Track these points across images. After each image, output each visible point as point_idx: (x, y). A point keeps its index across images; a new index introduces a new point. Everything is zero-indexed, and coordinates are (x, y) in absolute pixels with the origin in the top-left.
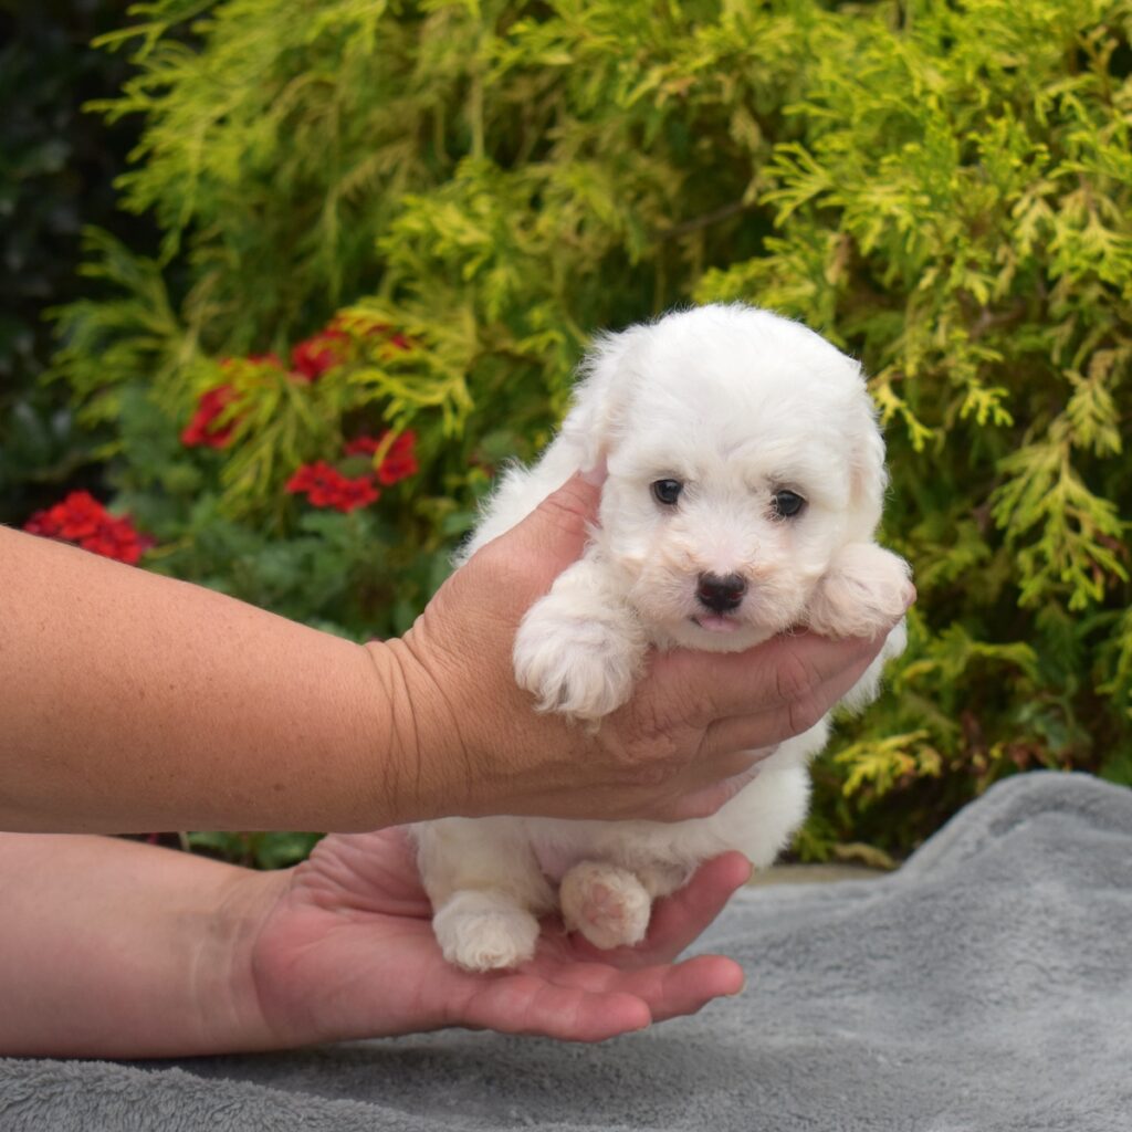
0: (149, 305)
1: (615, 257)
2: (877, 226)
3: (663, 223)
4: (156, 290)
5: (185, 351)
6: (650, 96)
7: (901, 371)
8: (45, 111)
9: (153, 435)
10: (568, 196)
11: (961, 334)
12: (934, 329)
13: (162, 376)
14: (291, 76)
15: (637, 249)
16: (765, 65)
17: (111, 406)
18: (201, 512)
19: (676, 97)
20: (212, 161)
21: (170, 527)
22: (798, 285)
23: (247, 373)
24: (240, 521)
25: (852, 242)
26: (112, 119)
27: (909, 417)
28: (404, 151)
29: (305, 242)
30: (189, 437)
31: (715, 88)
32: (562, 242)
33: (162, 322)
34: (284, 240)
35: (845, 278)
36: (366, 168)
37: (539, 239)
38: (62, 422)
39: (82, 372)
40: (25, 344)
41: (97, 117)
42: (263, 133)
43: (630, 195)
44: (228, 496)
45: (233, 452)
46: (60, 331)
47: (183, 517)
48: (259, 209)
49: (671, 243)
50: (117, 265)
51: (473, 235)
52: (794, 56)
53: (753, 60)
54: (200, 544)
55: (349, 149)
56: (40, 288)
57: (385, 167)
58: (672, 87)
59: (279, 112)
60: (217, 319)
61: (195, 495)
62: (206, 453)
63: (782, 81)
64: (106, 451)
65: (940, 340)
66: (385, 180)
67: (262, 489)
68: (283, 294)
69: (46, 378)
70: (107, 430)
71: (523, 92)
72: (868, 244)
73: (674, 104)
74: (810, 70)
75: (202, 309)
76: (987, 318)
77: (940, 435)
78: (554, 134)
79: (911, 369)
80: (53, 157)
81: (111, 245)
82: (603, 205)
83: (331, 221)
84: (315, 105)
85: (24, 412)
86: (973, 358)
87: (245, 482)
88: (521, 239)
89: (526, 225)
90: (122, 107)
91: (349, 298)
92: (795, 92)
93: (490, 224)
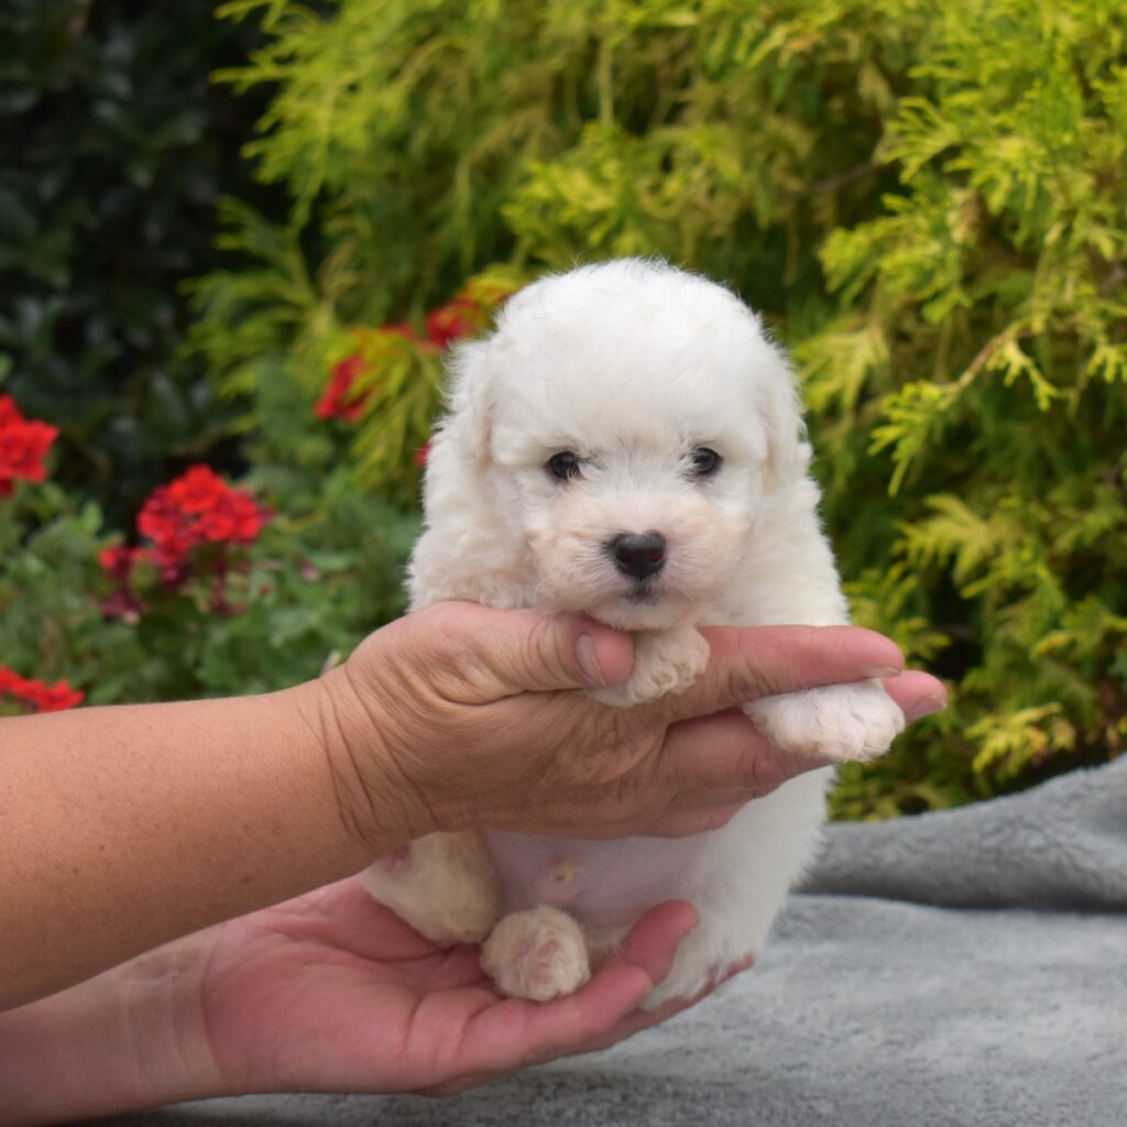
0: (286, 275)
1: (745, 221)
2: (1005, 182)
3: (794, 185)
4: (293, 260)
5: (321, 322)
6: (774, 54)
7: (1027, 329)
8: (182, 81)
9: (289, 407)
10: (696, 159)
11: (1088, 289)
12: (1062, 284)
13: (299, 347)
14: (421, 41)
15: (766, 213)
16: (892, 21)
17: (248, 379)
18: (335, 486)
19: (802, 55)
20: (340, 130)
21: (303, 501)
22: (924, 244)
23: (377, 342)
24: (372, 494)
25: (981, 201)
26: (241, 89)
27: (1035, 375)
28: (537, 116)
29: (435, 210)
30: (321, 410)
31: (842, 45)
32: (692, 206)
33: (299, 292)
34: (418, 206)
35: (972, 238)
36: (497, 133)
37: (667, 203)
38: (201, 394)
39: (219, 344)
40: (164, 316)
41: (226, 88)
42: (393, 99)
43: (760, 157)
44: (361, 469)
45: (366, 422)
46: (198, 304)
47: (316, 490)
48: (393, 177)
49: (803, 205)
50: (254, 236)
51: (601, 200)
52: (920, 11)
53: (879, 17)
54: (334, 518)
55: (481, 116)
56: (179, 259)
57: (517, 132)
58: (797, 45)
59: (408, 79)
60: (353, 288)
61: (328, 468)
62: (342, 425)
63: (911, 37)
64: (243, 424)
65: (1069, 295)
66: (518, 144)
67: (394, 460)
68: (419, 262)
69: (184, 351)
70: (244, 402)
71: (657, 53)
72: (996, 201)
73: (800, 63)
74: (936, 26)
75: (338, 277)
76: (1118, 274)
77: (1072, 395)
78: (685, 96)
79: (1038, 325)
80: (189, 129)
81: (247, 216)
82: (730, 168)
83: (463, 188)
84: (448, 71)
85: (162, 385)
86: (1103, 314)
87: (377, 454)
88: (649, 204)
89: (656, 189)
90: (250, 76)
91: (480, 265)
92: (923, 50)
93: (616, 189)
